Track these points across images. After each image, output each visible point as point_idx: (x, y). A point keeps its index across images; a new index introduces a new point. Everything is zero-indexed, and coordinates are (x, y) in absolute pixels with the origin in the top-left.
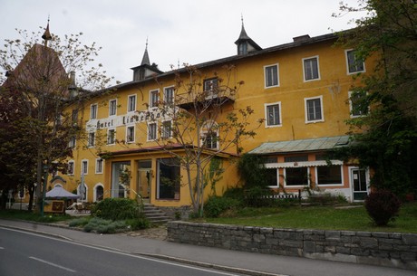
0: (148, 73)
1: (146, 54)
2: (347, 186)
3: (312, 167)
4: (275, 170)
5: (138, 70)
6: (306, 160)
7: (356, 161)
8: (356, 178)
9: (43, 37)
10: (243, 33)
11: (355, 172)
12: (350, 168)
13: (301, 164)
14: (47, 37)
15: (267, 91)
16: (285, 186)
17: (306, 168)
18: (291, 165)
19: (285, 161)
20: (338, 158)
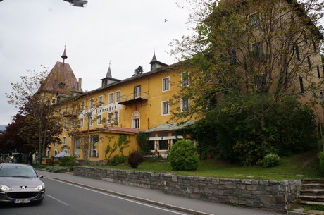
0: (110, 82)
1: (109, 69)
3: (170, 140)
4: (154, 141)
5: (104, 81)
6: (167, 136)
7: (190, 136)
9: (62, 57)
10: (154, 57)
13: (165, 138)
14: (64, 57)
15: (163, 94)
16: (158, 150)
17: (167, 140)
18: (160, 138)
19: (158, 136)
20: (181, 135)
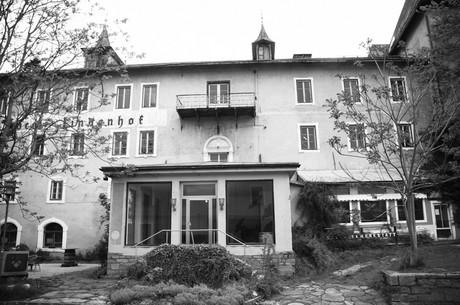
2: (430, 222)
3: (391, 201)
4: (347, 203)
6: (384, 192)
7: (437, 195)
8: (438, 214)
10: (263, 33)
11: (436, 207)
12: (432, 202)
13: (381, 197)
15: (299, 108)
16: (360, 223)
18: (368, 197)
19: (359, 193)
